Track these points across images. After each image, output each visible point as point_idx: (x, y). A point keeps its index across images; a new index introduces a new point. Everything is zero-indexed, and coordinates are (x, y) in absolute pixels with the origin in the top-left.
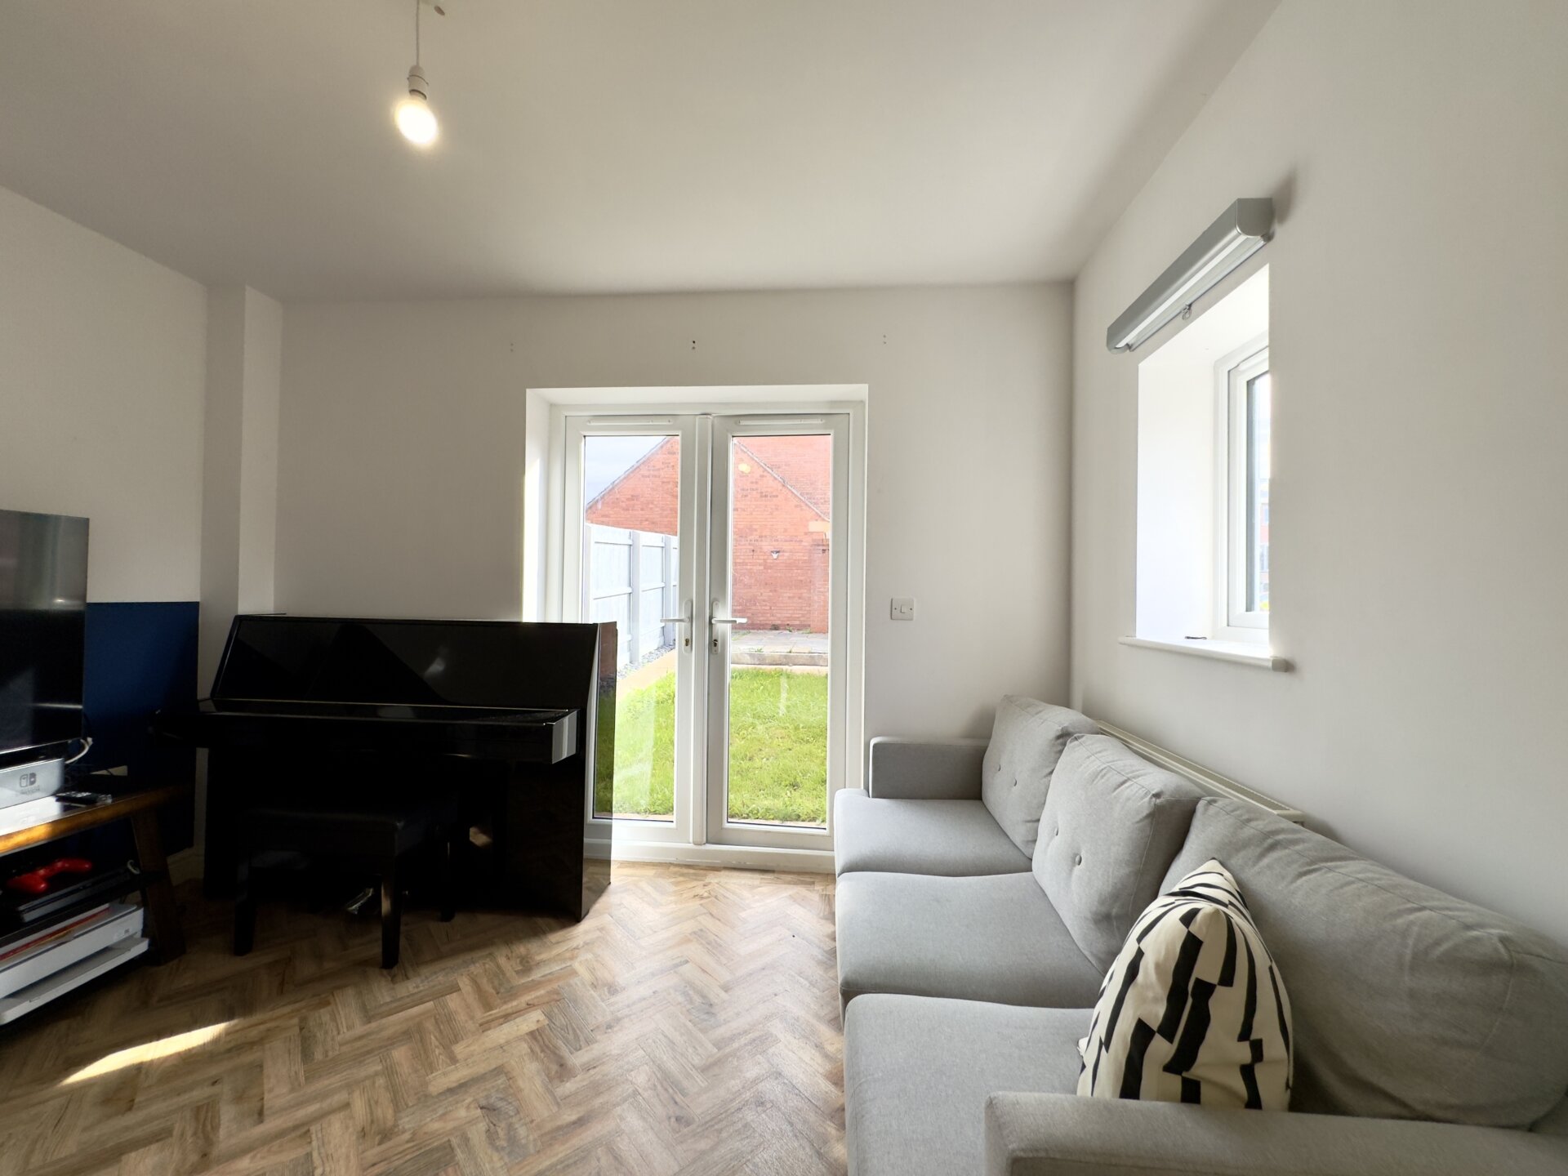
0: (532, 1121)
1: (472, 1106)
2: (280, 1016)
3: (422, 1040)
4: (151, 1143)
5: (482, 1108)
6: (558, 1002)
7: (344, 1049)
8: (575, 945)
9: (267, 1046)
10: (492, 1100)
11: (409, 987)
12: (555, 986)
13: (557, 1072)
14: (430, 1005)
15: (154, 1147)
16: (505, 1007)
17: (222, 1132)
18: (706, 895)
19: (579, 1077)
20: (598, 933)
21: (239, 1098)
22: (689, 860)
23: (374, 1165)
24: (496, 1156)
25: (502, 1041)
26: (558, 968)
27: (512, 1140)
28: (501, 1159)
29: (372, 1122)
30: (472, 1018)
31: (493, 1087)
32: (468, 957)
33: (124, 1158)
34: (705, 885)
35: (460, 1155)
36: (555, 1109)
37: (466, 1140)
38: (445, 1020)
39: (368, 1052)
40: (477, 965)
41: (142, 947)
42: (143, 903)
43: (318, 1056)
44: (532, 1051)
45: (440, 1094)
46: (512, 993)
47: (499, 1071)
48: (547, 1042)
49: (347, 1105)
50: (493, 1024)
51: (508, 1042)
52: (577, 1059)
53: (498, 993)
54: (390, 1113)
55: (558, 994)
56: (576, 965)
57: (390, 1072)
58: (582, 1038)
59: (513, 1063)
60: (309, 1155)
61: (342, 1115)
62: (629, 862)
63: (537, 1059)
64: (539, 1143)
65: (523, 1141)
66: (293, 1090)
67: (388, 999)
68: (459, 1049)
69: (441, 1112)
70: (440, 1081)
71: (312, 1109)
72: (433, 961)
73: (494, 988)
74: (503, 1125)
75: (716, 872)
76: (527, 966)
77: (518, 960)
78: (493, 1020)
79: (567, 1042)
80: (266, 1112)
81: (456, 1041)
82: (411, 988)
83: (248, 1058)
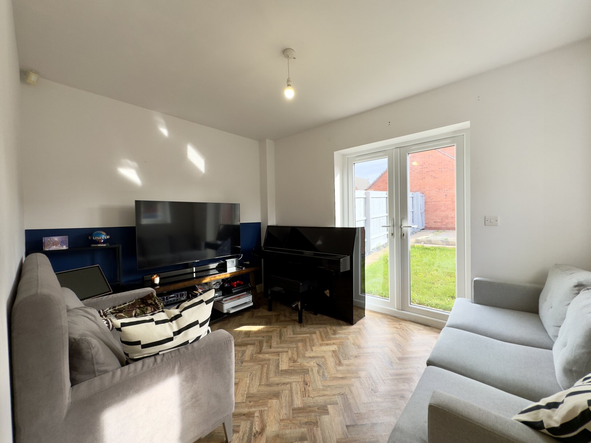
0: (329, 373)
1: (315, 363)
2: (275, 328)
3: (305, 343)
4: (252, 345)
5: (317, 364)
6: (341, 345)
7: (288, 339)
8: (350, 331)
9: (273, 333)
10: (320, 364)
11: (304, 329)
12: (342, 341)
13: (338, 363)
14: (308, 335)
15: (252, 346)
16: (327, 342)
17: (264, 348)
18: (399, 328)
19: (344, 367)
20: (358, 330)
21: (267, 342)
22: (395, 315)
23: (291, 367)
24: (319, 377)
25: (325, 350)
26: (344, 336)
27: (323, 375)
28: (320, 378)
29: (292, 357)
30: (318, 342)
31: (321, 360)
32: (319, 326)
33: (248, 346)
34: (399, 325)
35: (310, 373)
36: (336, 372)
37: (312, 370)
38: (312, 340)
39: (293, 342)
40: (322, 329)
41: (252, 304)
42: (252, 294)
43: (283, 339)
44: (332, 355)
45: (308, 357)
46: (329, 339)
47: (323, 357)
48: (337, 355)
49: (287, 352)
50: (323, 345)
51: (326, 351)
52: (344, 362)
53: (326, 338)
54: (296, 357)
55: (342, 343)
56: (349, 337)
57: (297, 348)
58: (347, 357)
59: (327, 356)
60: (279, 359)
61: (286, 353)
62: (373, 311)
63: (333, 358)
64: (330, 379)
65: (326, 376)
66: (277, 344)
67: (299, 331)
68: (314, 348)
69: (307, 361)
70: (308, 354)
71: (280, 350)
72: (311, 324)
73: (325, 336)
74: (322, 370)
75: (405, 321)
76: (335, 333)
77: (333, 331)
78: (323, 344)
79: (342, 356)
80: (272, 347)
81: (313, 346)
82: (304, 330)
83: (269, 334)
